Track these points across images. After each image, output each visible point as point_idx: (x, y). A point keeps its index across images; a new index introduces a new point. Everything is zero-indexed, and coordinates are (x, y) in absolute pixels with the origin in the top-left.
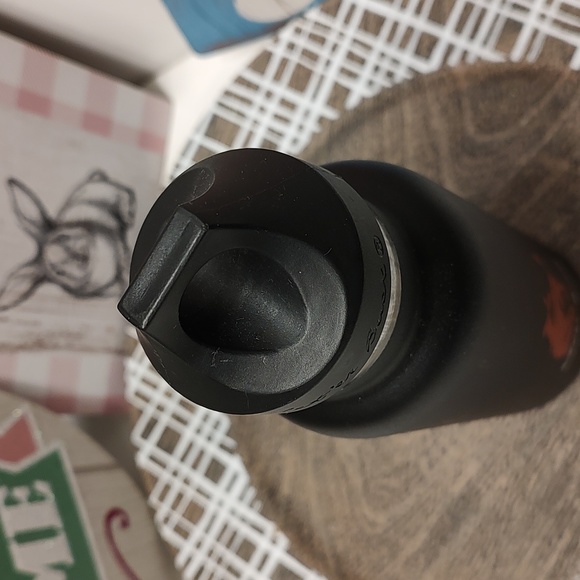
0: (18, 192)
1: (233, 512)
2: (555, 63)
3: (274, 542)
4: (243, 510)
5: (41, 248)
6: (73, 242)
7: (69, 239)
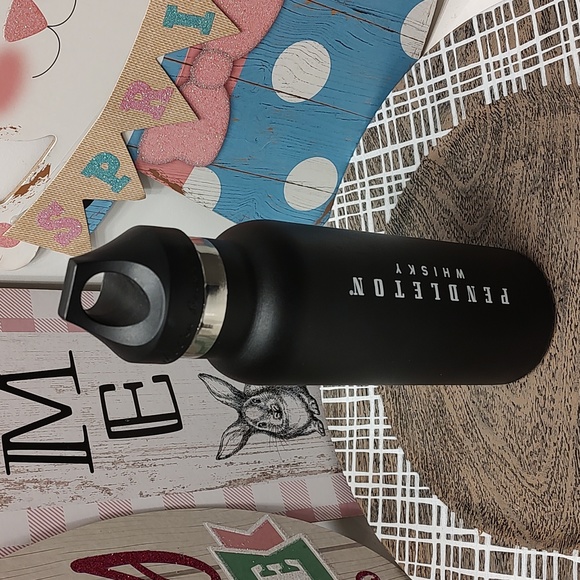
0: (206, 379)
1: (448, 537)
2: (478, 109)
3: (482, 541)
4: (453, 531)
5: (240, 412)
6: (263, 403)
7: (259, 401)
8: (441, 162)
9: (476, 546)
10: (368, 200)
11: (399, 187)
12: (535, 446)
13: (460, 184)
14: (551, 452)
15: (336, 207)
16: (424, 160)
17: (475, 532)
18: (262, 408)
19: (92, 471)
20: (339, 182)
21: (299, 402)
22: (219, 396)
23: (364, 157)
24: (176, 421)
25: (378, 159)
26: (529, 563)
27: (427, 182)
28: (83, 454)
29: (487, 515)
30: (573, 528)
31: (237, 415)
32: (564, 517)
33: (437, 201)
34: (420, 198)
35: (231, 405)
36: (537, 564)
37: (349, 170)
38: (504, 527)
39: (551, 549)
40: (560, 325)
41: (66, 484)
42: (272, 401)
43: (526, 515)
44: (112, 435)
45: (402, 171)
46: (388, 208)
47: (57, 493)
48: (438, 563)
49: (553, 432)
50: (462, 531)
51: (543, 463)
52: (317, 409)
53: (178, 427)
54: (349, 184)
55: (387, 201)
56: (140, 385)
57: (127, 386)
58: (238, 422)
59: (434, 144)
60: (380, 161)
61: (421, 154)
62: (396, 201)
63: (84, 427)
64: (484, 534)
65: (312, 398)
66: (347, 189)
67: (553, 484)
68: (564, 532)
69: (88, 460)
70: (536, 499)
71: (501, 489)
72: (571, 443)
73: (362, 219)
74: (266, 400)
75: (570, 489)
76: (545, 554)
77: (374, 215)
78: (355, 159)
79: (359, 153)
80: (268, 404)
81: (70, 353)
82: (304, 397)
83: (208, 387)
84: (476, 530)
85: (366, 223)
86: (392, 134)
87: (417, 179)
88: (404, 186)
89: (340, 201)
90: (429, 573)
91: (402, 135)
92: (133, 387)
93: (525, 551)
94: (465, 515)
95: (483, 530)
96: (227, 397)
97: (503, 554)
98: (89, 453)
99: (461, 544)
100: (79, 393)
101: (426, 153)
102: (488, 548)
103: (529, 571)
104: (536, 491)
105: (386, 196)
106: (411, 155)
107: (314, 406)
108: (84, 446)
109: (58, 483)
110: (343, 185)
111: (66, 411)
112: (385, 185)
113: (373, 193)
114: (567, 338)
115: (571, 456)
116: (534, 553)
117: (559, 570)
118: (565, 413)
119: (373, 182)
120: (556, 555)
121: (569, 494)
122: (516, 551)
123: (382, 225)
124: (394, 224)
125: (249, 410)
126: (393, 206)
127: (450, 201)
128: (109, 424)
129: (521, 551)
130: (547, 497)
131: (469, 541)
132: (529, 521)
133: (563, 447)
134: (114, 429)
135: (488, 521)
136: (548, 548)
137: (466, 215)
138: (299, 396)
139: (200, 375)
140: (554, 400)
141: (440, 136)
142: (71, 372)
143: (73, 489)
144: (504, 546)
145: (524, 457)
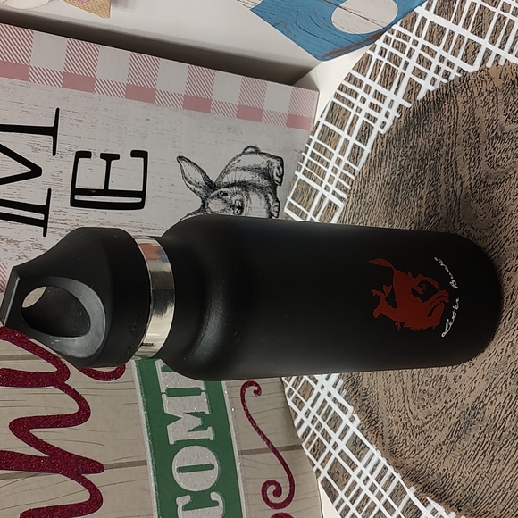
0: (183, 163)
1: (329, 394)
3: (352, 420)
4: (335, 394)
5: (204, 202)
6: (229, 197)
7: (226, 194)
8: (498, 83)
9: (345, 419)
10: (413, 62)
11: (446, 75)
12: (430, 389)
13: (502, 119)
14: (440, 405)
15: (380, 43)
16: (483, 69)
17: (350, 409)
18: (226, 202)
19: (45, 235)
20: (395, 22)
21: (264, 202)
22: (190, 183)
23: (431, 16)
24: (139, 200)
25: (442, 31)
26: (376, 465)
27: (475, 90)
28: (41, 217)
29: (366, 402)
30: (422, 468)
31: (201, 204)
32: (422, 454)
33: (474, 114)
34: (460, 99)
35: (198, 194)
36: (382, 472)
37: (409, 17)
38: (374, 422)
39: (397, 470)
40: (507, 322)
41: (16, 243)
42: (238, 196)
43: (395, 427)
44: (74, 203)
45: (458, 62)
46: (426, 86)
47: (6, 250)
48: (312, 405)
49: (450, 393)
50: (341, 399)
51: (429, 406)
52: (278, 212)
53: (140, 206)
54: (404, 31)
55: (429, 79)
56: (117, 157)
57: (103, 156)
58: (199, 211)
59: (501, 63)
60: (443, 33)
61: (484, 62)
62: (437, 85)
63: (50, 190)
64: (355, 416)
65: (277, 201)
66: (399, 34)
67: (427, 427)
68: (414, 465)
69: (43, 224)
70: (409, 424)
71: (388, 394)
72: (458, 413)
73: (398, 76)
74: (234, 194)
75: (437, 441)
76: (391, 470)
77: (411, 82)
78: (421, 11)
79: (428, 8)
80: (234, 199)
81: (58, 110)
82: (270, 197)
83: (183, 172)
84: (352, 408)
85: (399, 83)
86: (469, 17)
87: (467, 81)
88: (452, 78)
89: (386, 41)
90: (302, 407)
91: (477, 27)
92: (109, 158)
93: (378, 455)
94: (350, 390)
95: (358, 412)
96: (197, 185)
97: (362, 442)
98: (46, 217)
99: (335, 408)
100: (54, 154)
101: (489, 64)
102: (354, 429)
103: (373, 470)
104: (412, 419)
105: (431, 73)
106: (474, 54)
107: (276, 209)
108: (44, 209)
109: (8, 241)
110: (397, 27)
111: (36, 171)
112: (435, 62)
113: (421, 60)
114: (506, 337)
115: (452, 422)
116: (384, 462)
117: (394, 490)
118: (468, 389)
119: (426, 50)
120: (398, 477)
121: (434, 443)
122: (372, 449)
123: (413, 98)
124: (423, 106)
125: (213, 201)
126: (432, 88)
127: (484, 127)
128: (75, 191)
129: (375, 452)
130: (416, 431)
131: (342, 410)
132: (395, 433)
133: (451, 410)
134: (78, 197)
135: (364, 407)
136: (396, 467)
137: (490, 153)
138: (266, 196)
139: (180, 157)
140: (465, 371)
141: (511, 61)
142: (52, 131)
143: (22, 249)
144: (366, 437)
145: (418, 388)
